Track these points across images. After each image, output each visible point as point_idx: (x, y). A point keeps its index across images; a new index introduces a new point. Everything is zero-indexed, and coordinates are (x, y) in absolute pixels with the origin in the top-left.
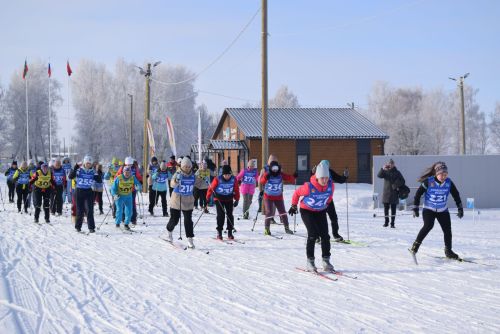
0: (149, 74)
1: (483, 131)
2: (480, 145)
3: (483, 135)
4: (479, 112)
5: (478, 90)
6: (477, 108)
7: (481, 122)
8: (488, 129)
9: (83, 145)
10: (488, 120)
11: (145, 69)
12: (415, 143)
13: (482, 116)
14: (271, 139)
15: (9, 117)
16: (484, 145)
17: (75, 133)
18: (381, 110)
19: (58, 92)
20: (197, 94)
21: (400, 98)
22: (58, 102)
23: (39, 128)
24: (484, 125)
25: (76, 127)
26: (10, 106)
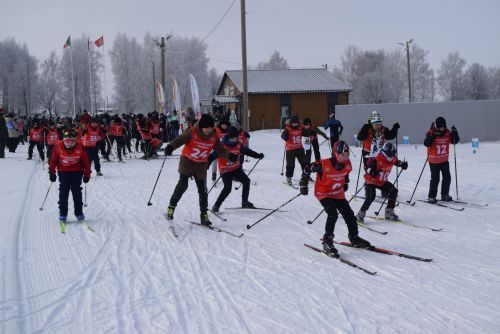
0: (163, 45)
1: (433, 84)
2: (430, 95)
3: (432, 87)
4: (429, 69)
5: (428, 52)
6: (427, 66)
7: (430, 77)
8: (436, 83)
9: (121, 102)
10: (436, 75)
11: (160, 41)
12: (379, 94)
13: (431, 72)
14: (250, 94)
15: (63, 81)
16: (433, 94)
17: (114, 92)
18: (353, 69)
19: (100, 61)
20: (208, 60)
21: (368, 60)
22: (101, 69)
23: (86, 89)
24: (433, 79)
25: (115, 88)
26: (63, 73)
